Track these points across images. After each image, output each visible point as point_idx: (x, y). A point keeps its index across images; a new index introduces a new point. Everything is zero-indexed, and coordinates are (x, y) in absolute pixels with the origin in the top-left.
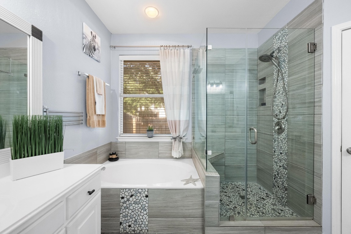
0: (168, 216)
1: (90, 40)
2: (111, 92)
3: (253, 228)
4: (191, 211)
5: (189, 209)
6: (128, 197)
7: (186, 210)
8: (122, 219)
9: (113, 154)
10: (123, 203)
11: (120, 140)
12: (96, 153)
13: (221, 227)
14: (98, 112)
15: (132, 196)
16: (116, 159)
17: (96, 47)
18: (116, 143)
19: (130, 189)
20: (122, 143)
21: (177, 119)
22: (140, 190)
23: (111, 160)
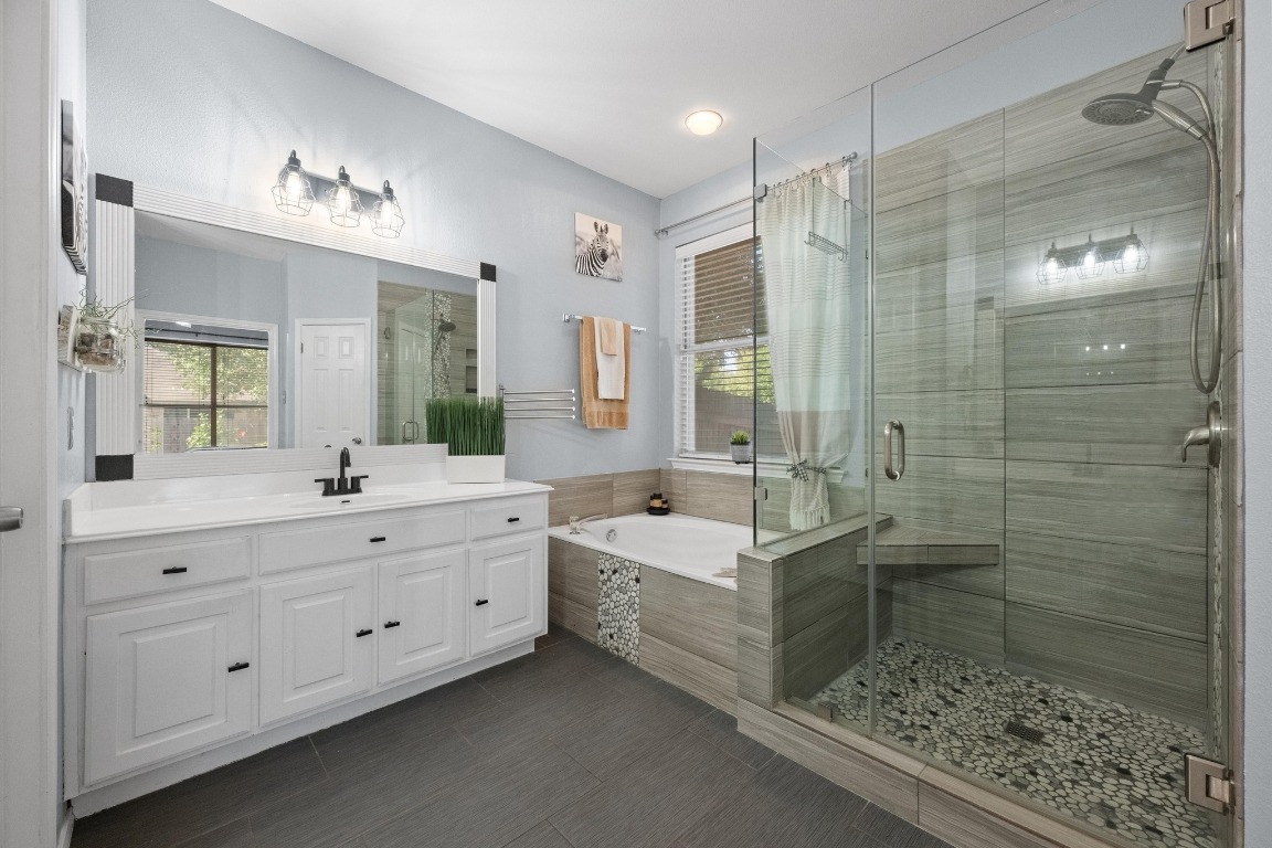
0: (673, 642)
1: (590, 242)
2: (661, 343)
3: (875, 763)
4: (718, 646)
5: (715, 641)
6: (610, 573)
7: (709, 638)
8: (601, 618)
9: (658, 496)
10: (604, 583)
11: (679, 465)
12: (610, 485)
13: (776, 713)
14: (603, 394)
15: (615, 572)
16: (663, 512)
17: (609, 251)
18: (669, 472)
19: (612, 556)
20: (679, 473)
21: (803, 407)
22: (627, 564)
23: (652, 511)
